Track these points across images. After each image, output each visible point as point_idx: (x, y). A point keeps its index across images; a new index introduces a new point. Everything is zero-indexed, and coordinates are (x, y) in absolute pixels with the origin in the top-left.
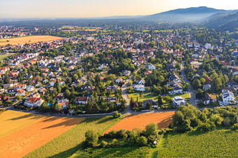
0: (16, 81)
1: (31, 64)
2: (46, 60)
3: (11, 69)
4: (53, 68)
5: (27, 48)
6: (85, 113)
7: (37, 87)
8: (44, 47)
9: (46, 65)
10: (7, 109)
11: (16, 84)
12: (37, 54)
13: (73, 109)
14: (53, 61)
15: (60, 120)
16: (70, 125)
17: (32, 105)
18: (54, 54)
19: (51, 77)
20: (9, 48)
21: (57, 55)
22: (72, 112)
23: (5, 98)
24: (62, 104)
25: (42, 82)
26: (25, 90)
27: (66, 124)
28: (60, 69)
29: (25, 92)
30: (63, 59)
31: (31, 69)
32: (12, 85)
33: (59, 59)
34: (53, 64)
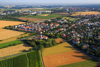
0: (75, 30)
1: (83, 24)
2: (90, 23)
3: (76, 25)
4: (91, 27)
5: (86, 17)
6: (94, 55)
7: (80, 35)
8: (92, 17)
9: (89, 25)
10: (66, 42)
11: (74, 32)
12: (88, 20)
13: (89, 51)
14: (93, 24)
15: (81, 54)
16: (84, 59)
17: (75, 43)
18: (95, 21)
19: (88, 31)
20: (80, 16)
21: (96, 21)
22: (88, 52)
23: (67, 37)
24: (85, 47)
25: (84, 33)
26: (76, 35)
27: (83, 57)
28: (94, 28)
29: (75, 36)
30: (98, 23)
31: (83, 26)
32: (73, 32)
33: (96, 23)
34: (92, 25)
